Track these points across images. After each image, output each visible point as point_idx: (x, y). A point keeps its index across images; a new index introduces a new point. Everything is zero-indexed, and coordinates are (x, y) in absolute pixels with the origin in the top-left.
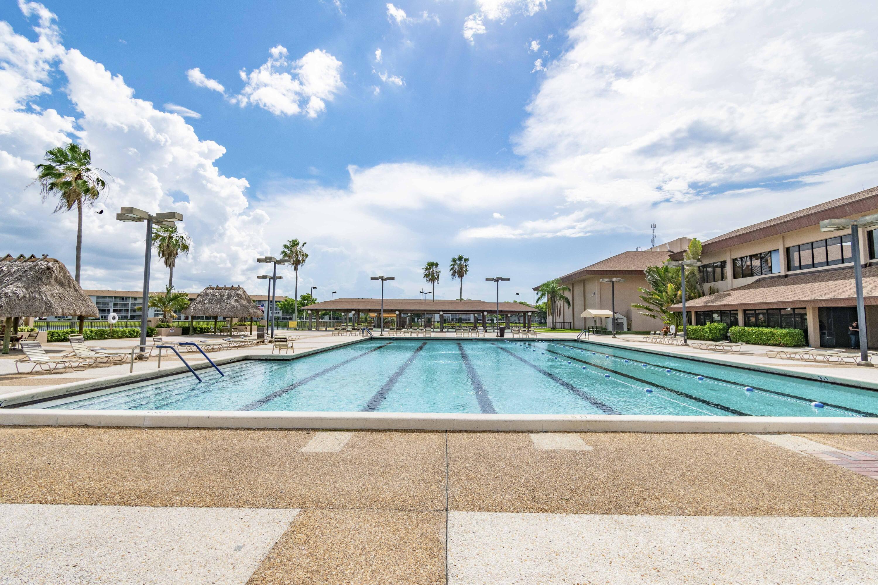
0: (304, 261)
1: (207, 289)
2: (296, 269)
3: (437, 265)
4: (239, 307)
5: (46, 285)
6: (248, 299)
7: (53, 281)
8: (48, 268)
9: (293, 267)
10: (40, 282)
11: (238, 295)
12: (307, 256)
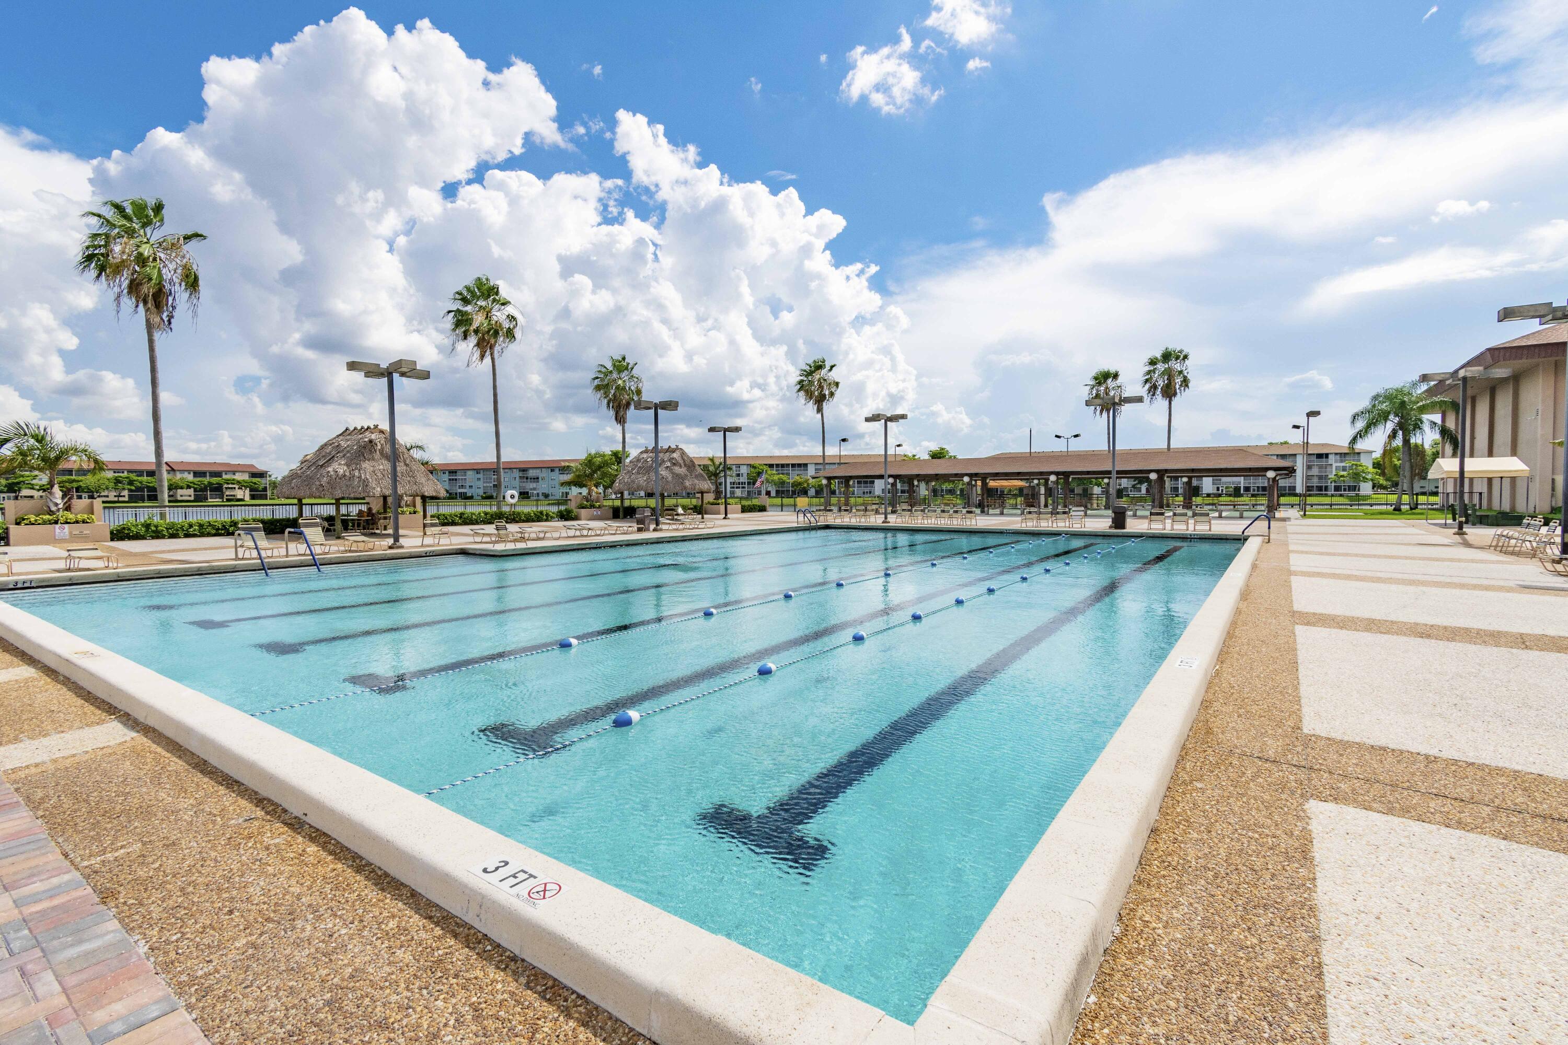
0: (832, 394)
1: (642, 453)
2: (820, 410)
3: (1116, 376)
4: (670, 478)
5: (369, 460)
6: (690, 465)
7: (377, 455)
8: (371, 441)
9: (816, 407)
10: (362, 458)
11: (671, 460)
12: (837, 384)
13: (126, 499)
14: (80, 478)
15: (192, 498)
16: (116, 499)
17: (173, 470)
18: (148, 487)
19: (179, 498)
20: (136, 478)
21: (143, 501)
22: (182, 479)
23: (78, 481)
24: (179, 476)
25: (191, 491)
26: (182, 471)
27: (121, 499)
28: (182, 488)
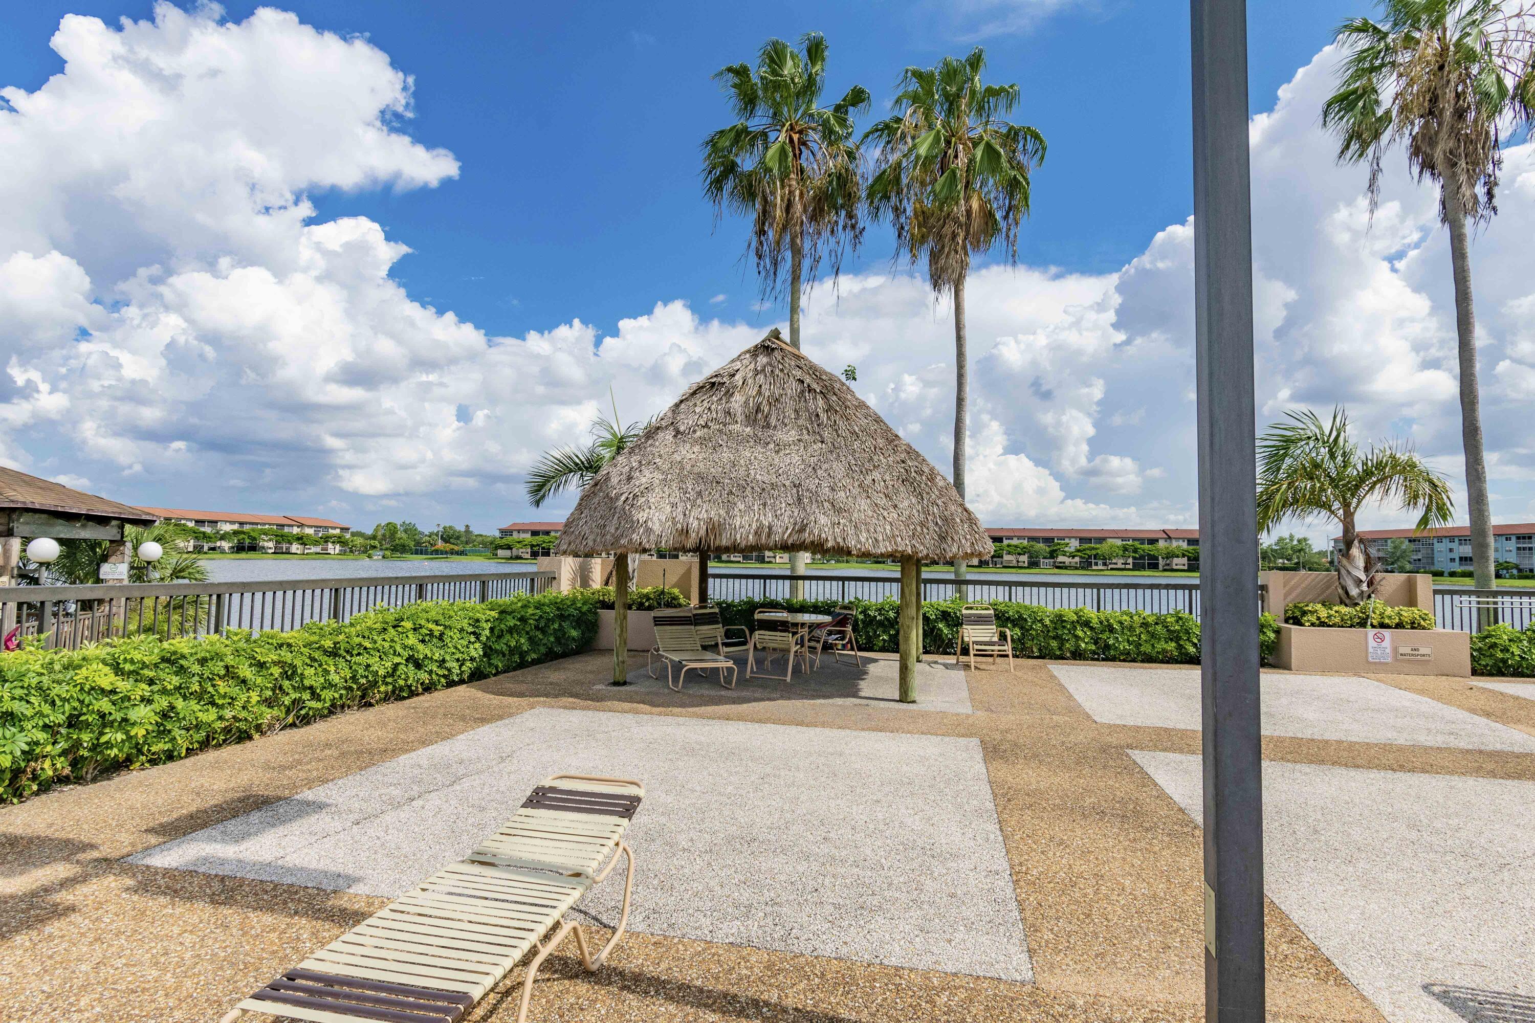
13: (1131, 566)
14: (1098, 546)
15: (1186, 568)
16: (1123, 566)
17: (1170, 538)
18: (1149, 555)
19: (1175, 567)
20: (1139, 546)
21: (1144, 568)
22: (1178, 547)
23: (1097, 549)
24: (1175, 544)
25: (1185, 560)
26: (1177, 539)
27: (1127, 566)
28: (1178, 557)
